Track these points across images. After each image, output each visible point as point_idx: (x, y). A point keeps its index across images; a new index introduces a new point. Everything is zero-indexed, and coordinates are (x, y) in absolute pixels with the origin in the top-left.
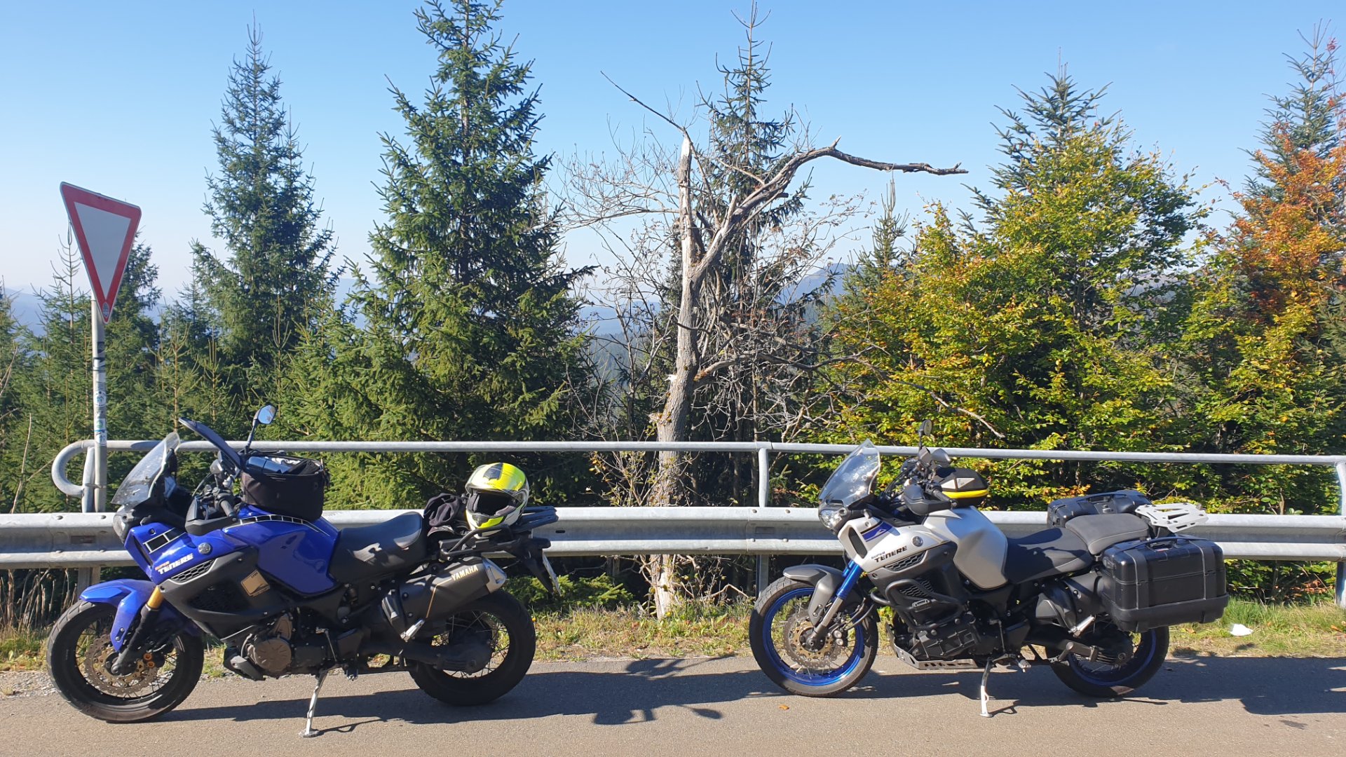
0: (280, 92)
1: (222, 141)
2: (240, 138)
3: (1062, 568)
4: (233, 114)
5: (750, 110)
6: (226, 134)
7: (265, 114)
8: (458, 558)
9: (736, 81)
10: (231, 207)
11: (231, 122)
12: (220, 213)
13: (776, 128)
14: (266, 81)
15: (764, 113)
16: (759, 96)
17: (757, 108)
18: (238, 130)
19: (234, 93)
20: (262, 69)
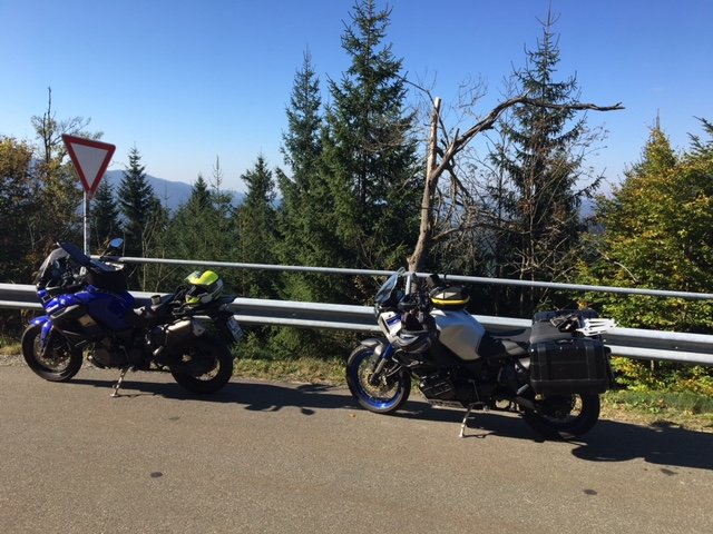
0: (319, 87)
1: (290, 114)
2: (299, 112)
3: (511, 352)
4: (295, 99)
5: (546, 76)
6: (292, 111)
7: (311, 99)
8: (181, 318)
9: (537, 60)
10: (293, 149)
11: (295, 104)
12: (288, 152)
13: (563, 87)
14: (312, 80)
15: (555, 78)
16: (551, 67)
17: (551, 75)
18: (298, 108)
19: (297, 89)
20: (311, 74)
